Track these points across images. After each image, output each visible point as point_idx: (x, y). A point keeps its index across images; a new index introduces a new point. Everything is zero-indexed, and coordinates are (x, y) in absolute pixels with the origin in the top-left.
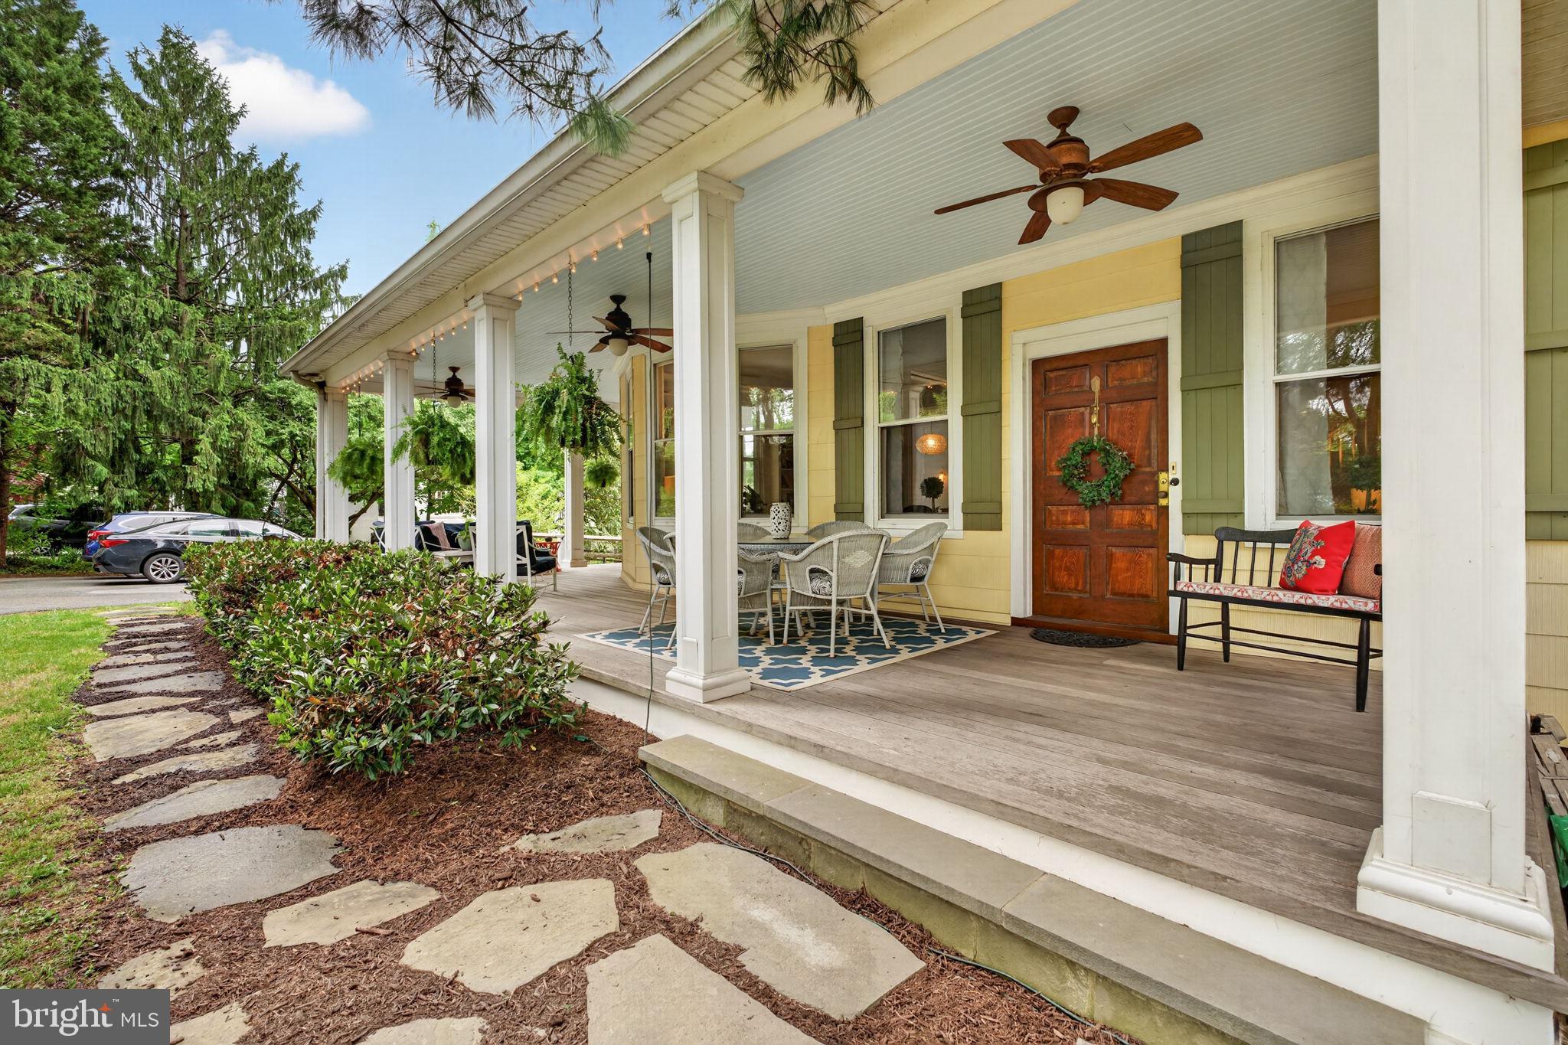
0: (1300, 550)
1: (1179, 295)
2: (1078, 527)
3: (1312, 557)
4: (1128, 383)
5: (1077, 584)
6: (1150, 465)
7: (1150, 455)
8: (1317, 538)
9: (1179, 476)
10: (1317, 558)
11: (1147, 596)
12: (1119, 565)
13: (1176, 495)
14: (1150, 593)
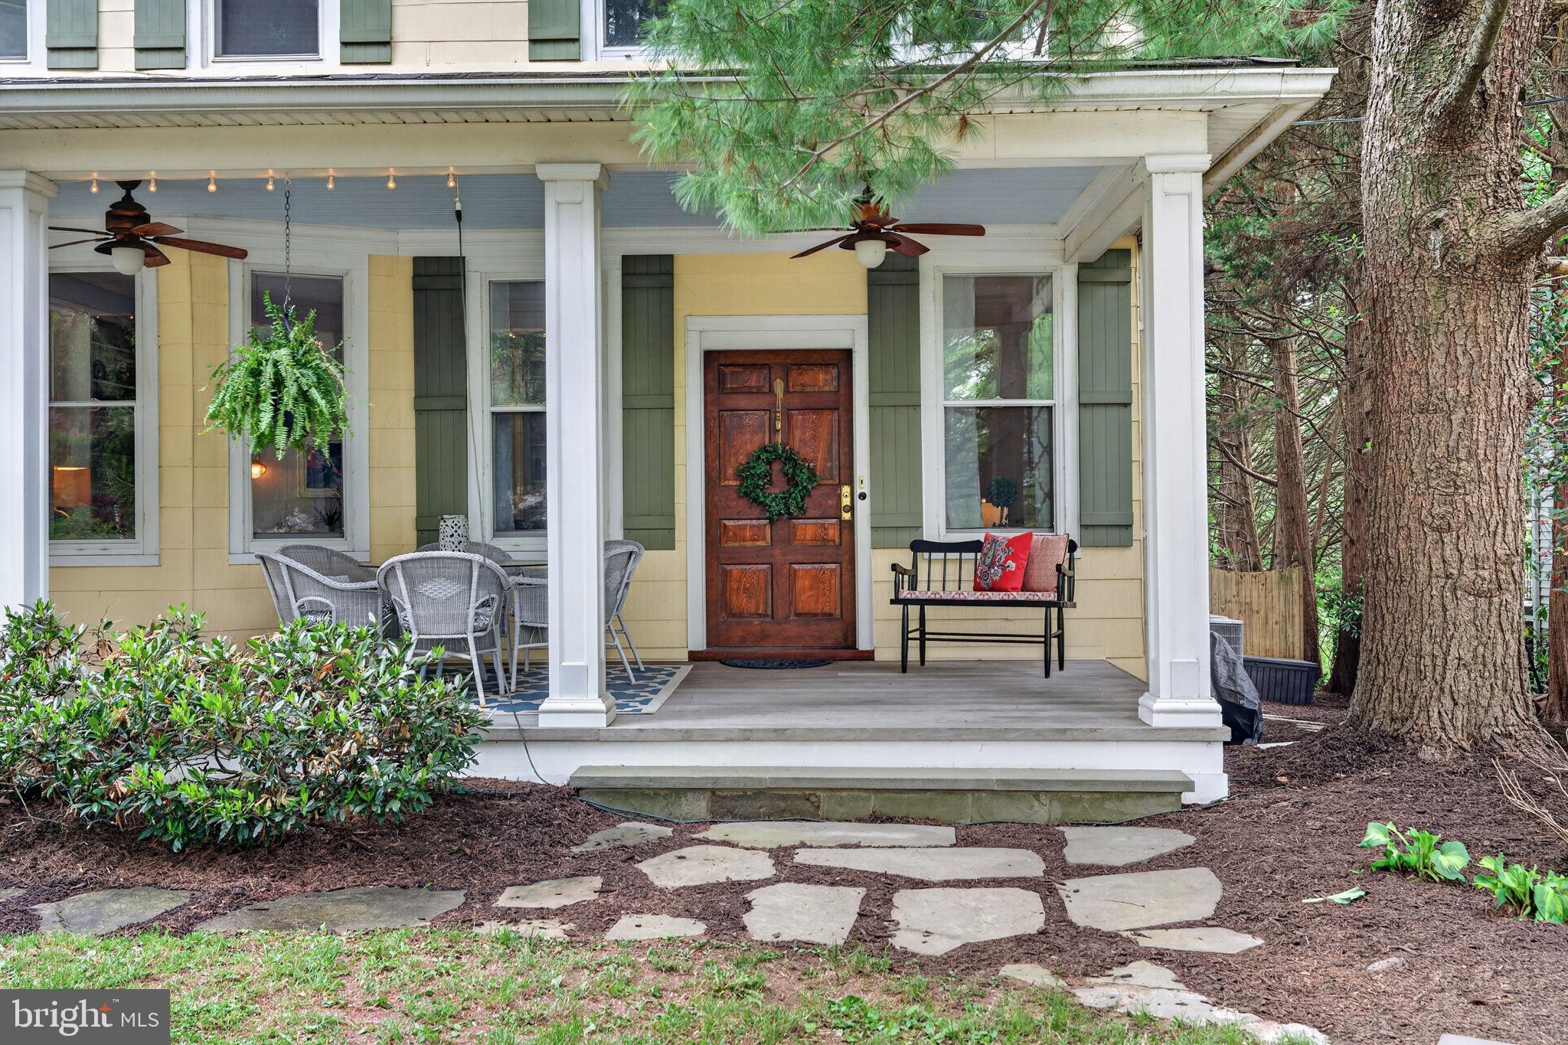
0: (994, 557)
1: (865, 309)
2: (759, 543)
3: (1005, 562)
4: (808, 389)
5: (758, 608)
6: (832, 479)
7: (832, 467)
8: (1007, 546)
9: (867, 491)
10: (1010, 562)
11: (831, 615)
12: (802, 583)
13: (863, 508)
14: (833, 612)
